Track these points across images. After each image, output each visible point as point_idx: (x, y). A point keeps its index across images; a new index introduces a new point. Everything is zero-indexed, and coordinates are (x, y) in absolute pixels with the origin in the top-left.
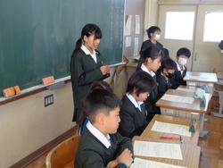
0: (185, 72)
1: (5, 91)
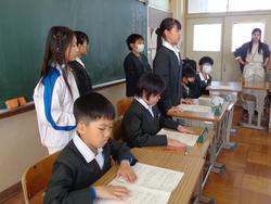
0: (209, 81)
1: (7, 103)
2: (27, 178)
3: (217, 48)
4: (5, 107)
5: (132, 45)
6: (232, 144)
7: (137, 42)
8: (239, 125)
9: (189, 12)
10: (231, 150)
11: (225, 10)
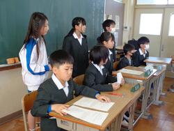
1: (8, 60)
2: (25, 100)
3: (158, 33)
4: (6, 63)
5: (107, 28)
6: (161, 102)
7: (111, 26)
8: (168, 90)
9: (138, 3)
10: (159, 106)
11: (166, 3)
